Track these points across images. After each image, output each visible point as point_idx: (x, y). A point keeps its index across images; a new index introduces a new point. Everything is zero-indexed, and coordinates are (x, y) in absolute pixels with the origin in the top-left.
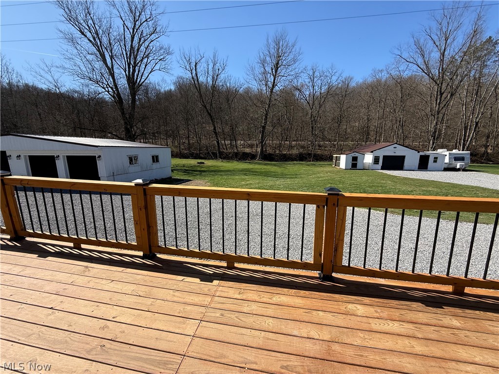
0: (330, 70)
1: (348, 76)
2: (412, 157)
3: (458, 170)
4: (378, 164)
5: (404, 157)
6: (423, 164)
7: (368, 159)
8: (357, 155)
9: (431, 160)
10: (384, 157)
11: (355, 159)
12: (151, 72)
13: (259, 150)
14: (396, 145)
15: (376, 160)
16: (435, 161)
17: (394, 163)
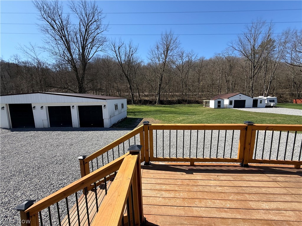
0: (191, 53)
1: (202, 57)
2: (249, 101)
3: (272, 107)
4: (232, 105)
5: (245, 101)
6: (255, 104)
7: (226, 102)
8: (220, 100)
9: (259, 102)
10: (235, 101)
11: (219, 102)
12: (95, 52)
13: (157, 98)
14: (240, 94)
15: (231, 103)
16: (261, 103)
17: (240, 104)
